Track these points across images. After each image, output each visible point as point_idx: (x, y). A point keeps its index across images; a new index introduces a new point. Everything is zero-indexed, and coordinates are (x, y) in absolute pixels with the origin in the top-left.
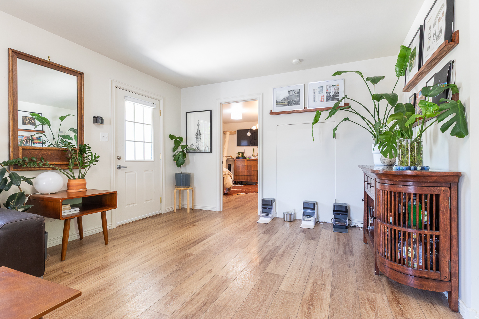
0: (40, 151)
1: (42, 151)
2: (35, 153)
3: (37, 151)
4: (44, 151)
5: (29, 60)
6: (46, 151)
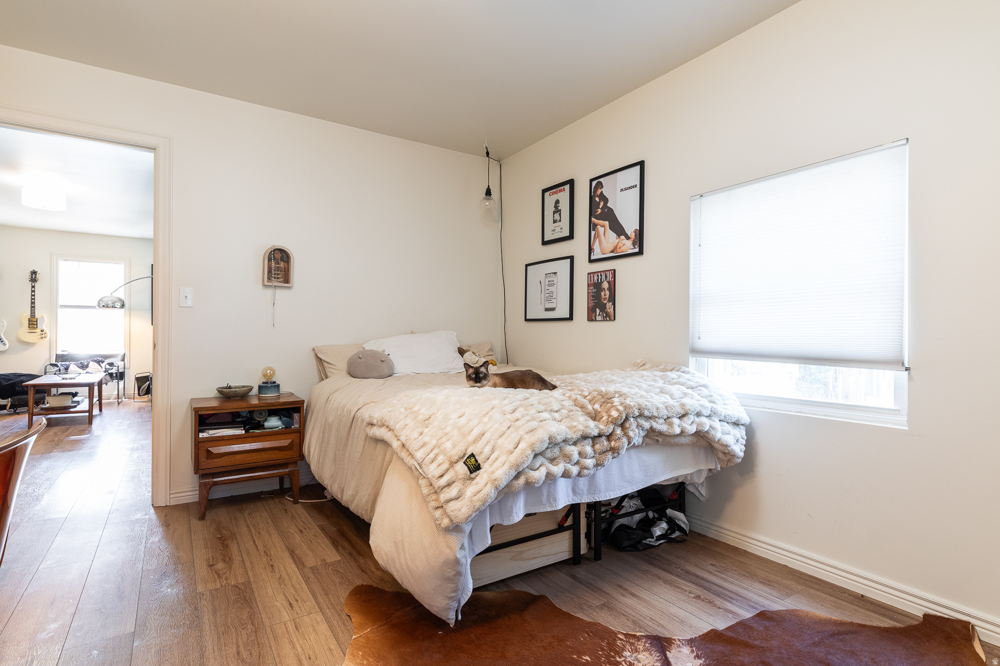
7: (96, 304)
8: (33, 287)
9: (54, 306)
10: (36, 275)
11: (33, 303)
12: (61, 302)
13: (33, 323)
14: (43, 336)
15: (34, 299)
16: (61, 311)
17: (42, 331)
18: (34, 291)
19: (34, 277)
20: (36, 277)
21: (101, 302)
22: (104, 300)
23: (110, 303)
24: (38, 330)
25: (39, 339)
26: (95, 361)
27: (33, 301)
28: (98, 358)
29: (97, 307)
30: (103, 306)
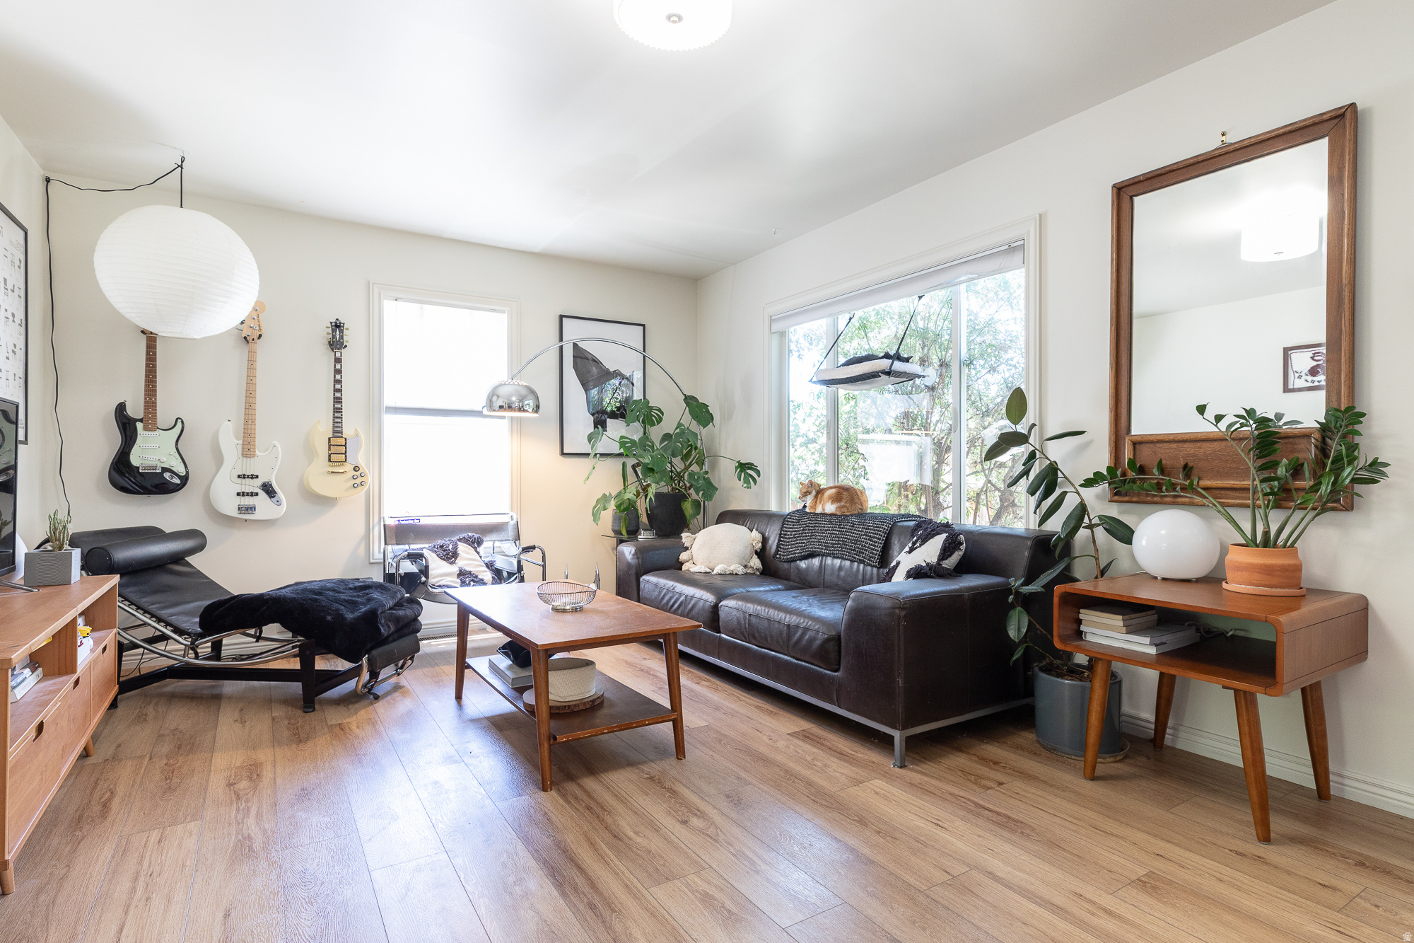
0: (1180, 445)
1: (1187, 445)
2: (1166, 453)
3: (1174, 445)
4: (1192, 445)
5: (1160, 185)
6: (1199, 444)
7: (479, 403)
8: (338, 360)
9: (375, 410)
10: (341, 332)
11: (338, 400)
12: (388, 401)
13: (337, 448)
14: (358, 481)
15: (340, 391)
16: (388, 419)
17: (356, 469)
18: (338, 372)
19: (336, 338)
20: (342, 337)
21: (495, 398)
22: (502, 391)
23: (514, 399)
24: (348, 468)
25: (347, 490)
26: (465, 540)
27: (338, 395)
28: (470, 534)
29: (485, 412)
30: (501, 407)
